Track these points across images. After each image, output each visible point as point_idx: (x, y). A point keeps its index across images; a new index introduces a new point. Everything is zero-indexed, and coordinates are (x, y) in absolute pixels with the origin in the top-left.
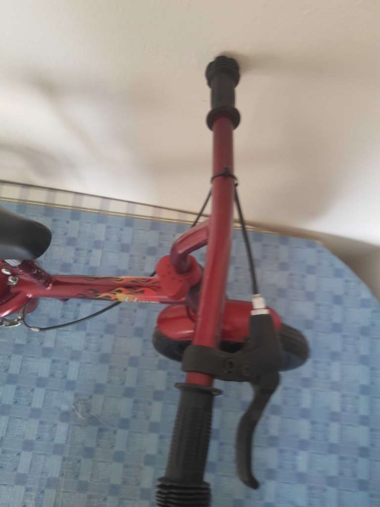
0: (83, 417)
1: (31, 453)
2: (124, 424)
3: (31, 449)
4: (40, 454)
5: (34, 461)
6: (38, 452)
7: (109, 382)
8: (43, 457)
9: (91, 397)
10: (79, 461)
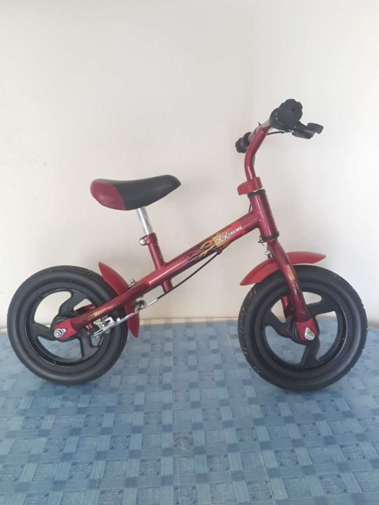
0: (188, 449)
1: (136, 489)
2: (233, 448)
3: (135, 485)
4: (146, 488)
5: (140, 495)
6: (144, 487)
7: (206, 420)
8: (150, 491)
9: (190, 433)
10: (194, 488)
